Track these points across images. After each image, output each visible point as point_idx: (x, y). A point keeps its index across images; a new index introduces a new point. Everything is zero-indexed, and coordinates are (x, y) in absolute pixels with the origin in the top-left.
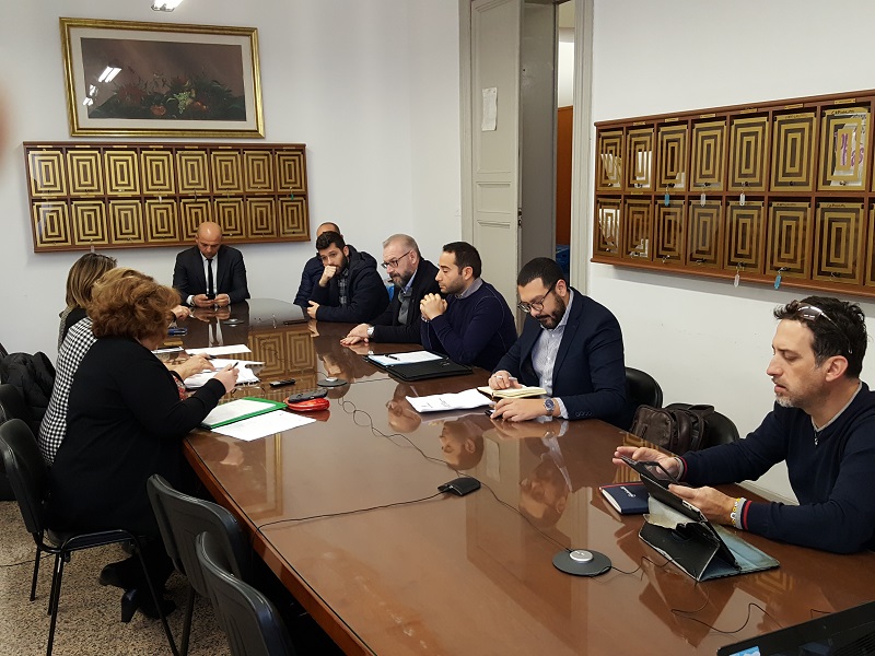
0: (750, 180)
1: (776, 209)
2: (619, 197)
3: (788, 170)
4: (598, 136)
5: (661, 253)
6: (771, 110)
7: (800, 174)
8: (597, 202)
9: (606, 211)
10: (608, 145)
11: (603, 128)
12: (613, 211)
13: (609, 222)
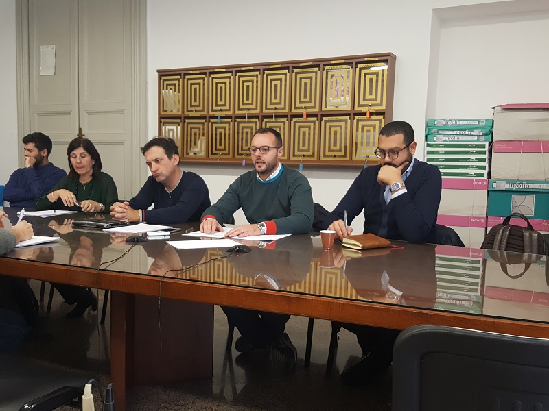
0: (277, 106)
1: (295, 122)
2: (180, 118)
3: (303, 100)
4: (160, 79)
5: (214, 152)
6: (290, 66)
7: (310, 102)
8: (160, 122)
9: (167, 127)
10: (167, 85)
11: (162, 74)
12: (175, 127)
13: (171, 134)
